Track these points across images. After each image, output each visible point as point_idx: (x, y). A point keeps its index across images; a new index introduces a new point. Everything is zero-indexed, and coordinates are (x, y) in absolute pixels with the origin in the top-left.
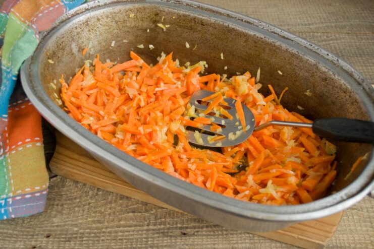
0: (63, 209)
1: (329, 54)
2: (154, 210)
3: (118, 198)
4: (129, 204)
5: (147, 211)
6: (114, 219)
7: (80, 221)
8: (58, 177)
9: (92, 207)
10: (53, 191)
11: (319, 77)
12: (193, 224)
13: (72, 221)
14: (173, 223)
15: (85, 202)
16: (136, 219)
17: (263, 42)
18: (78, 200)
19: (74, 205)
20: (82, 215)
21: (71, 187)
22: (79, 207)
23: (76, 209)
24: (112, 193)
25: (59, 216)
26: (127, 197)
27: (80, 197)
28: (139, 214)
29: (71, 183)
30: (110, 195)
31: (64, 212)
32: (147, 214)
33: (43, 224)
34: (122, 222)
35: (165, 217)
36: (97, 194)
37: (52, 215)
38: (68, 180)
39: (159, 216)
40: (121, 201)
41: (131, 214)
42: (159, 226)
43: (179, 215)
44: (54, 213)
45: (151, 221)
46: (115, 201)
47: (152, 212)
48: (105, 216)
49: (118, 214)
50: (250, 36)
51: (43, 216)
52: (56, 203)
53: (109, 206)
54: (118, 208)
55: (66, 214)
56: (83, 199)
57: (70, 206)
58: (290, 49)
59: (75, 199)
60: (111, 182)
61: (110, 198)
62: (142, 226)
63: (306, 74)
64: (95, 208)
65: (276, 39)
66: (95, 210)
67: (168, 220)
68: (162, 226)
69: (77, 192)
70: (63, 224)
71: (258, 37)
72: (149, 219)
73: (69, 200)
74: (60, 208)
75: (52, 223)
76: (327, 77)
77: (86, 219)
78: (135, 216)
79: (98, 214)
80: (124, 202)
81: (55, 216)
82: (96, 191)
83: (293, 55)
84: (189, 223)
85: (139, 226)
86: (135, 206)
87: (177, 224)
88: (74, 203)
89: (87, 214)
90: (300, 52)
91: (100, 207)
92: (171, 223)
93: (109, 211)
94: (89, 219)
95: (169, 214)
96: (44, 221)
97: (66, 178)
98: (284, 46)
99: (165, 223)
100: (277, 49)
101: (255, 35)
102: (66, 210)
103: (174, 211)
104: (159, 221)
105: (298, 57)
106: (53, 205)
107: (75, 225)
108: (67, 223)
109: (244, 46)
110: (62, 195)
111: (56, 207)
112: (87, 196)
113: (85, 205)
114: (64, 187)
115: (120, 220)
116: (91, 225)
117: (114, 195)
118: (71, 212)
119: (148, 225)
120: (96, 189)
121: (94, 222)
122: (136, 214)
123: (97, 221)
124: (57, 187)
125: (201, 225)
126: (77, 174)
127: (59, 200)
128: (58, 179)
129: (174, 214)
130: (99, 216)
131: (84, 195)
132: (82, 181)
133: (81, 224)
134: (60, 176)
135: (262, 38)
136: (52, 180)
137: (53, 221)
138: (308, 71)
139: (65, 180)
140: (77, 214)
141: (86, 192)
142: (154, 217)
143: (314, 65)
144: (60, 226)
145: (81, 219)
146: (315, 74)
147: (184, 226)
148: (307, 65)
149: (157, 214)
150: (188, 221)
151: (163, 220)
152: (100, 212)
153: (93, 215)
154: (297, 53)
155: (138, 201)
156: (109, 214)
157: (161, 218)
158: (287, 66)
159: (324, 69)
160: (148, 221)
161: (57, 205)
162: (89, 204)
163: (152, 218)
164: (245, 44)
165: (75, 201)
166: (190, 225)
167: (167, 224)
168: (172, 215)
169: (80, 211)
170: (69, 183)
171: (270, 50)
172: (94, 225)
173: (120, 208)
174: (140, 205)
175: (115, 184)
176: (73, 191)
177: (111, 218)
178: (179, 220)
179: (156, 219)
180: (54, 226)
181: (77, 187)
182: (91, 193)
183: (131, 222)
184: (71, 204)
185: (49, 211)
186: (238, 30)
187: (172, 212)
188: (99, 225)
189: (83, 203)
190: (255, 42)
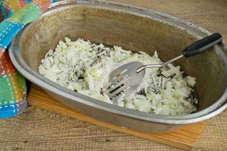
0: (35, 126)
1: (192, 24)
2: (90, 126)
3: (68, 119)
4: (75, 123)
5: (85, 127)
6: (65, 131)
7: (45, 133)
8: (32, 106)
9: (52, 124)
10: (29, 115)
11: (188, 38)
12: (113, 135)
13: (40, 133)
14: (101, 134)
15: (48, 121)
16: (79, 132)
17: (152, 21)
18: (44, 120)
19: (41, 123)
20: (46, 130)
21: (40, 113)
22: (44, 124)
23: (43, 125)
24: (65, 116)
25: (32, 130)
26: (74, 119)
27: (45, 119)
28: (81, 129)
29: (40, 110)
30: (63, 117)
31: (35, 127)
32: (85, 129)
33: (23, 135)
34: (70, 134)
35: (96, 130)
36: (55, 117)
37: (28, 129)
38: (38, 108)
39: (93, 129)
40: (70, 121)
41: (76, 129)
42: (93, 136)
43: (105, 129)
44: (29, 128)
45: (88, 133)
46: (66, 121)
47: (89, 127)
48: (60, 130)
49: (68, 128)
50: (143, 18)
51: (23, 130)
52: (30, 122)
53: (63, 124)
54: (68, 125)
55: (36, 129)
56: (47, 120)
57: (39, 124)
58: (169, 23)
59: (42, 119)
60: (64, 110)
61: (63, 119)
62: (83, 136)
63: (180, 37)
64: (54, 125)
65: (159, 18)
66: (54, 126)
67: (98, 132)
68: (95, 136)
69: (43, 115)
70: (35, 134)
71: (148, 18)
72: (87, 131)
73: (39, 120)
74: (33, 125)
75: (28, 134)
76: (193, 37)
77: (49, 132)
78: (78, 129)
79: (56, 129)
80: (72, 121)
81: (30, 130)
82: (55, 115)
83: (171, 27)
84: (111, 134)
85: (81, 136)
86: (78, 124)
87: (103, 134)
88: (41, 122)
89: (50, 129)
90: (174, 24)
91: (57, 124)
92: (100, 134)
93: (63, 127)
94: (50, 132)
95: (99, 129)
96: (23, 133)
97: (37, 107)
98: (165, 22)
99: (96, 134)
100: (160, 24)
101: (146, 17)
102: (36, 126)
103: (102, 127)
104: (93, 133)
105: (173, 28)
106: (29, 123)
107: (42, 135)
108: (37, 134)
109: (140, 24)
110: (34, 117)
111: (30, 124)
112: (49, 118)
113: (48, 123)
114: (35, 113)
115: (69, 132)
116: (52, 135)
117: (66, 117)
118: (40, 127)
119: (86, 135)
120: (55, 114)
121: (53, 133)
122: (79, 129)
123: (55, 133)
124: (31, 112)
125: (118, 135)
126: (43, 105)
127: (32, 120)
128: (32, 108)
129: (102, 128)
130: (56, 130)
131: (48, 117)
132: (46, 109)
133: (46, 134)
134: (33, 106)
135: (151, 19)
136: (28, 108)
137: (28, 133)
138: (181, 35)
139: (36, 108)
140: (43, 129)
141: (49, 115)
142: (90, 130)
143: (184, 31)
144: (33, 136)
145: (46, 132)
146: (185, 36)
147: (108, 135)
148: (180, 32)
149: (92, 129)
150: (110, 132)
151: (95, 132)
152: (57, 127)
153: (53, 129)
154: (173, 25)
155: (80, 120)
156: (63, 129)
157: (94, 131)
158: (168, 34)
159: (190, 33)
160: (86, 132)
161: (31, 123)
162: (51, 122)
163: (89, 131)
164: (140, 23)
165: (42, 121)
166: (111, 135)
167: (97, 134)
168: (100, 129)
169: (45, 126)
170: (38, 110)
171: (157, 25)
172: (53, 135)
173: (69, 125)
174: (82, 123)
175: (66, 110)
176: (41, 115)
177: (64, 131)
178: (105, 132)
179: (91, 131)
180: (29, 136)
181: (43, 112)
182: (51, 116)
183: (76, 133)
184: (40, 123)
185: (26, 127)
186: (136, 15)
187: (100, 127)
188: (56, 135)
189: (47, 122)
190: (147, 21)
